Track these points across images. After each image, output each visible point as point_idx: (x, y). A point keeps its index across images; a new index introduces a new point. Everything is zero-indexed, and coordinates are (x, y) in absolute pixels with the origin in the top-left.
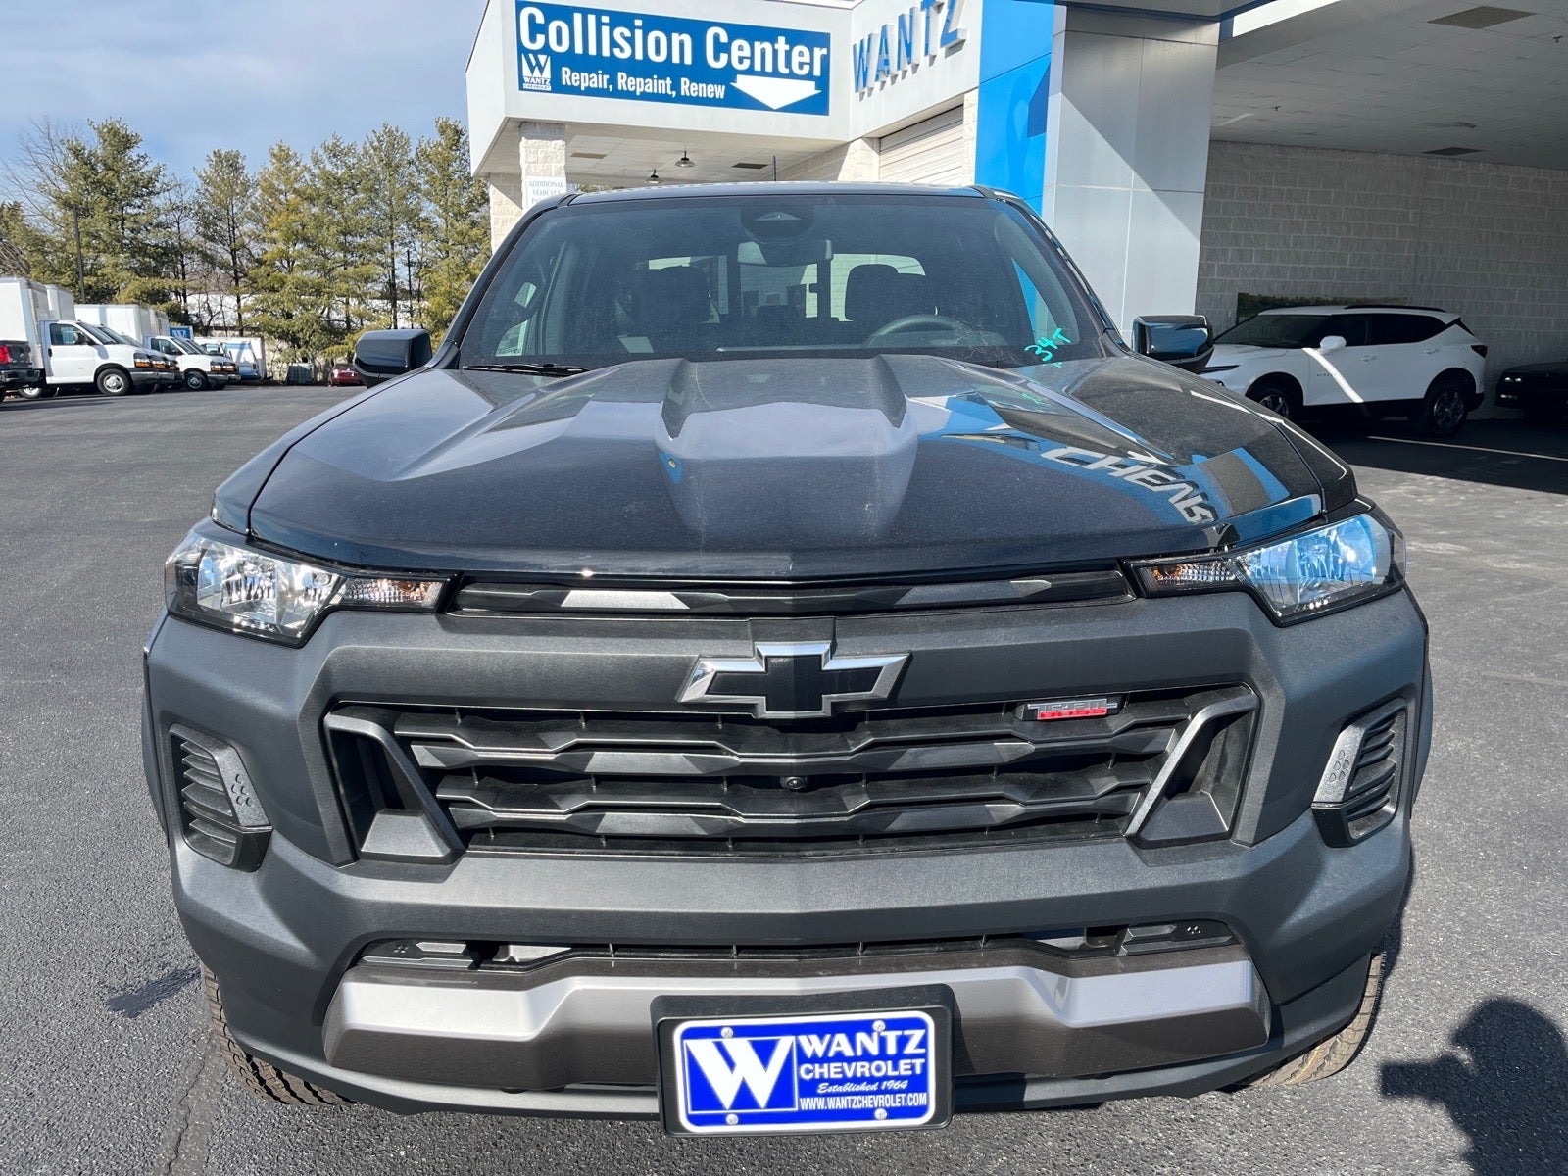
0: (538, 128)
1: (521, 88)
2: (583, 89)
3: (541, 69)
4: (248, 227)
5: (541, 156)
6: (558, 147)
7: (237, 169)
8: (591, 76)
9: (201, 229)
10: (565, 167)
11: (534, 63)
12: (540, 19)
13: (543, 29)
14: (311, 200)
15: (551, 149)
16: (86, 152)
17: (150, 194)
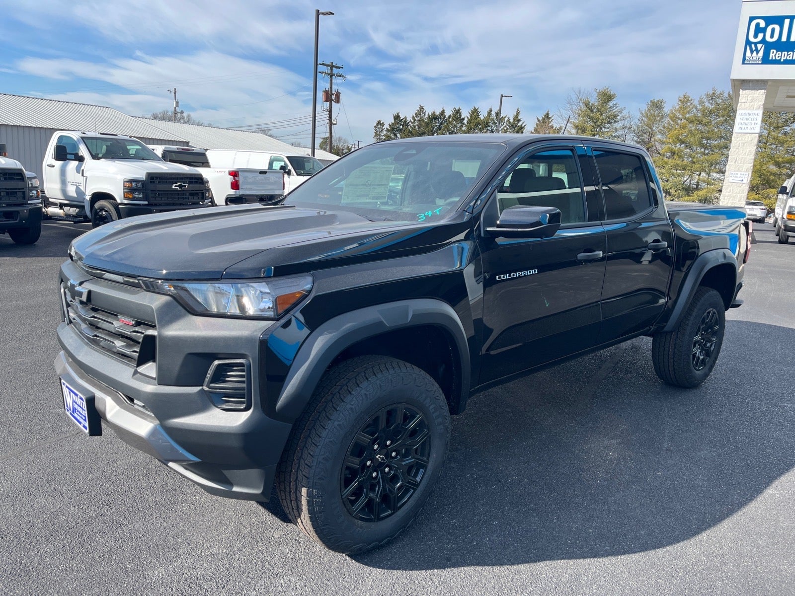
0: (751, 84)
1: (743, 63)
2: (782, 60)
3: (758, 52)
4: (658, 137)
5: (749, 99)
6: (761, 94)
7: (660, 109)
8: (789, 53)
9: (635, 138)
10: (763, 105)
11: (754, 48)
12: (762, 24)
13: (764, 31)
14: (691, 122)
15: (756, 95)
16: (591, 104)
17: (615, 122)
